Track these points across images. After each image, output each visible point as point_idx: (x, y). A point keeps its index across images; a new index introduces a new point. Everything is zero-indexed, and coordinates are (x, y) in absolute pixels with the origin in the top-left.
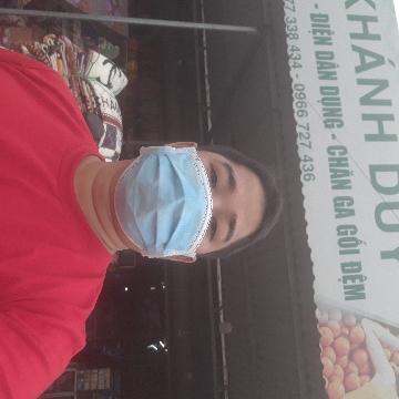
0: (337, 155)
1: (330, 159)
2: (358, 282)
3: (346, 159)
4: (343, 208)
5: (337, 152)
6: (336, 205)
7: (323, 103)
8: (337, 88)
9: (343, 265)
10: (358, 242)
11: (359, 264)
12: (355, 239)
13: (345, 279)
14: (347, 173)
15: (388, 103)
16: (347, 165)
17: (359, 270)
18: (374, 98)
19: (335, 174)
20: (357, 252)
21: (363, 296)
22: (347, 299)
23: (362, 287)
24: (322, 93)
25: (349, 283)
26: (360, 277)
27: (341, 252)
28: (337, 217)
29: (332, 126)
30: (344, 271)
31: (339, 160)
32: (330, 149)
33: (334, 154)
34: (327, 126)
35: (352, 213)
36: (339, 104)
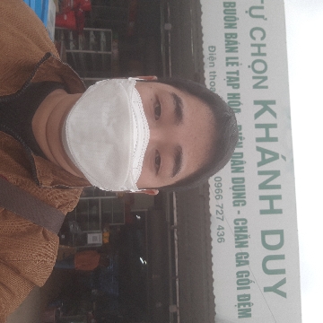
0: (240, 225)
1: (235, 228)
2: (247, 307)
3: (246, 227)
4: (242, 260)
5: (240, 222)
6: (237, 258)
7: (233, 189)
8: (243, 179)
9: (239, 297)
10: (249, 282)
11: (249, 296)
12: (248, 280)
13: (239, 305)
14: (246, 237)
15: (278, 187)
16: (246, 231)
17: (249, 299)
18: (269, 184)
19: (238, 237)
20: (249, 288)
21: (250, 315)
22: (239, 317)
23: (250, 310)
24: (233, 182)
25: (242, 307)
26: (249, 304)
27: (238, 289)
28: (237, 266)
29: (239, 205)
30: (239, 300)
31: (241, 228)
32: (236, 221)
33: (238, 224)
34: (235, 205)
35: (247, 263)
36: (244, 190)
